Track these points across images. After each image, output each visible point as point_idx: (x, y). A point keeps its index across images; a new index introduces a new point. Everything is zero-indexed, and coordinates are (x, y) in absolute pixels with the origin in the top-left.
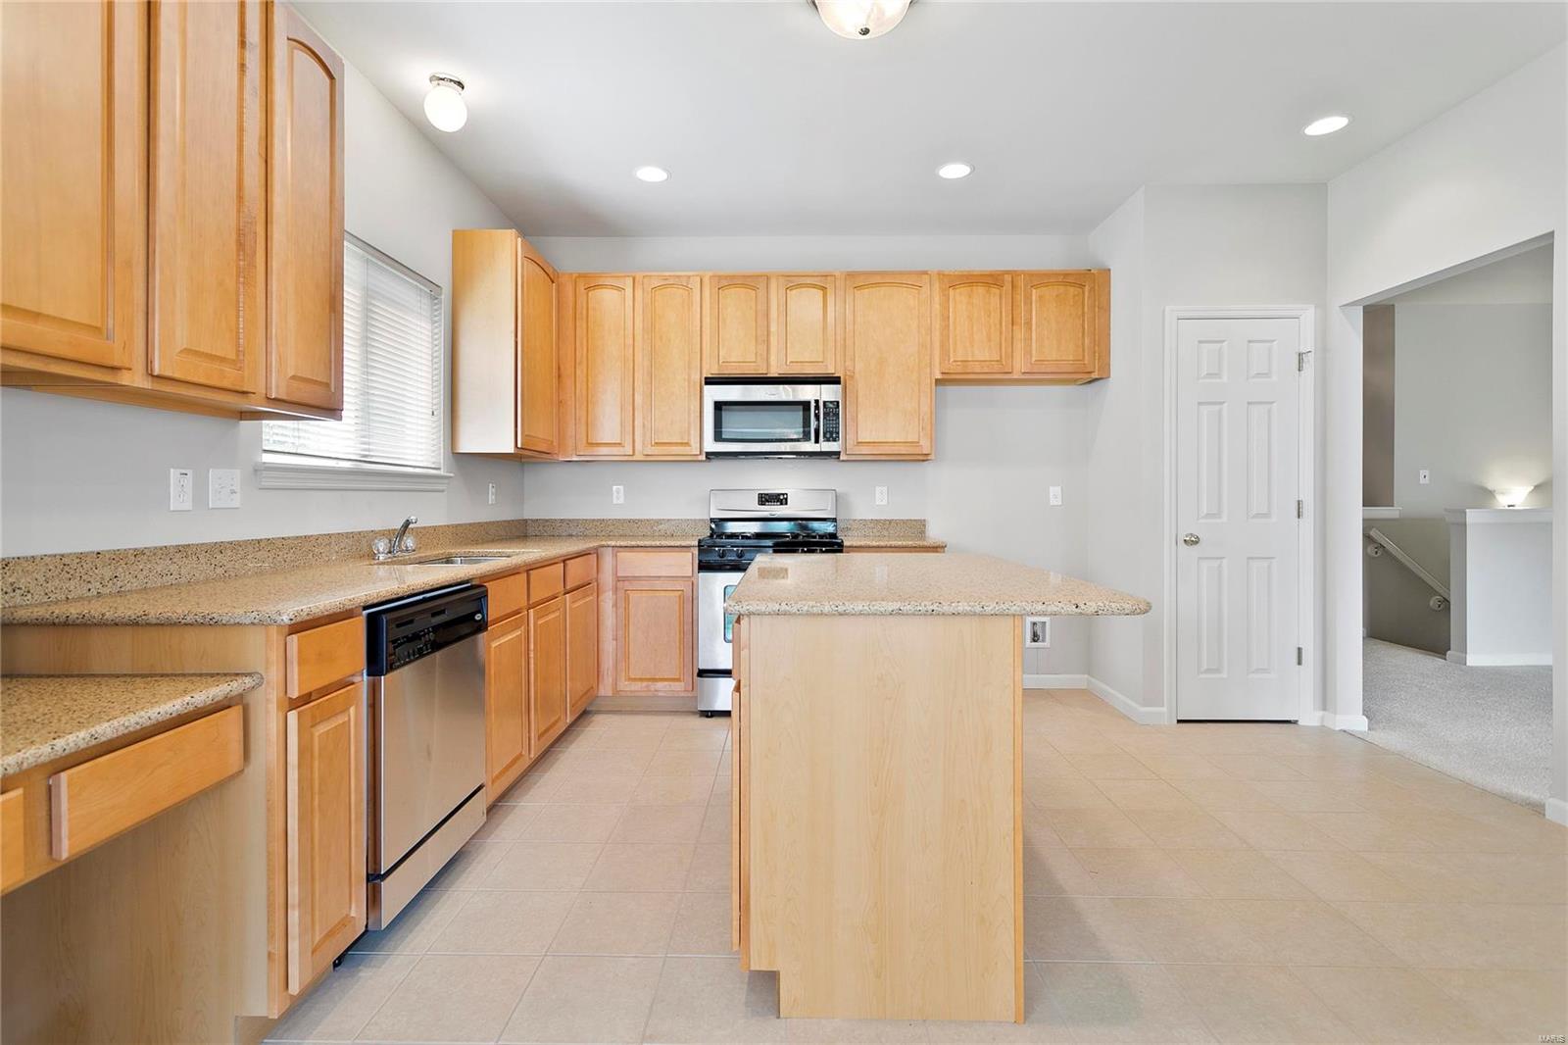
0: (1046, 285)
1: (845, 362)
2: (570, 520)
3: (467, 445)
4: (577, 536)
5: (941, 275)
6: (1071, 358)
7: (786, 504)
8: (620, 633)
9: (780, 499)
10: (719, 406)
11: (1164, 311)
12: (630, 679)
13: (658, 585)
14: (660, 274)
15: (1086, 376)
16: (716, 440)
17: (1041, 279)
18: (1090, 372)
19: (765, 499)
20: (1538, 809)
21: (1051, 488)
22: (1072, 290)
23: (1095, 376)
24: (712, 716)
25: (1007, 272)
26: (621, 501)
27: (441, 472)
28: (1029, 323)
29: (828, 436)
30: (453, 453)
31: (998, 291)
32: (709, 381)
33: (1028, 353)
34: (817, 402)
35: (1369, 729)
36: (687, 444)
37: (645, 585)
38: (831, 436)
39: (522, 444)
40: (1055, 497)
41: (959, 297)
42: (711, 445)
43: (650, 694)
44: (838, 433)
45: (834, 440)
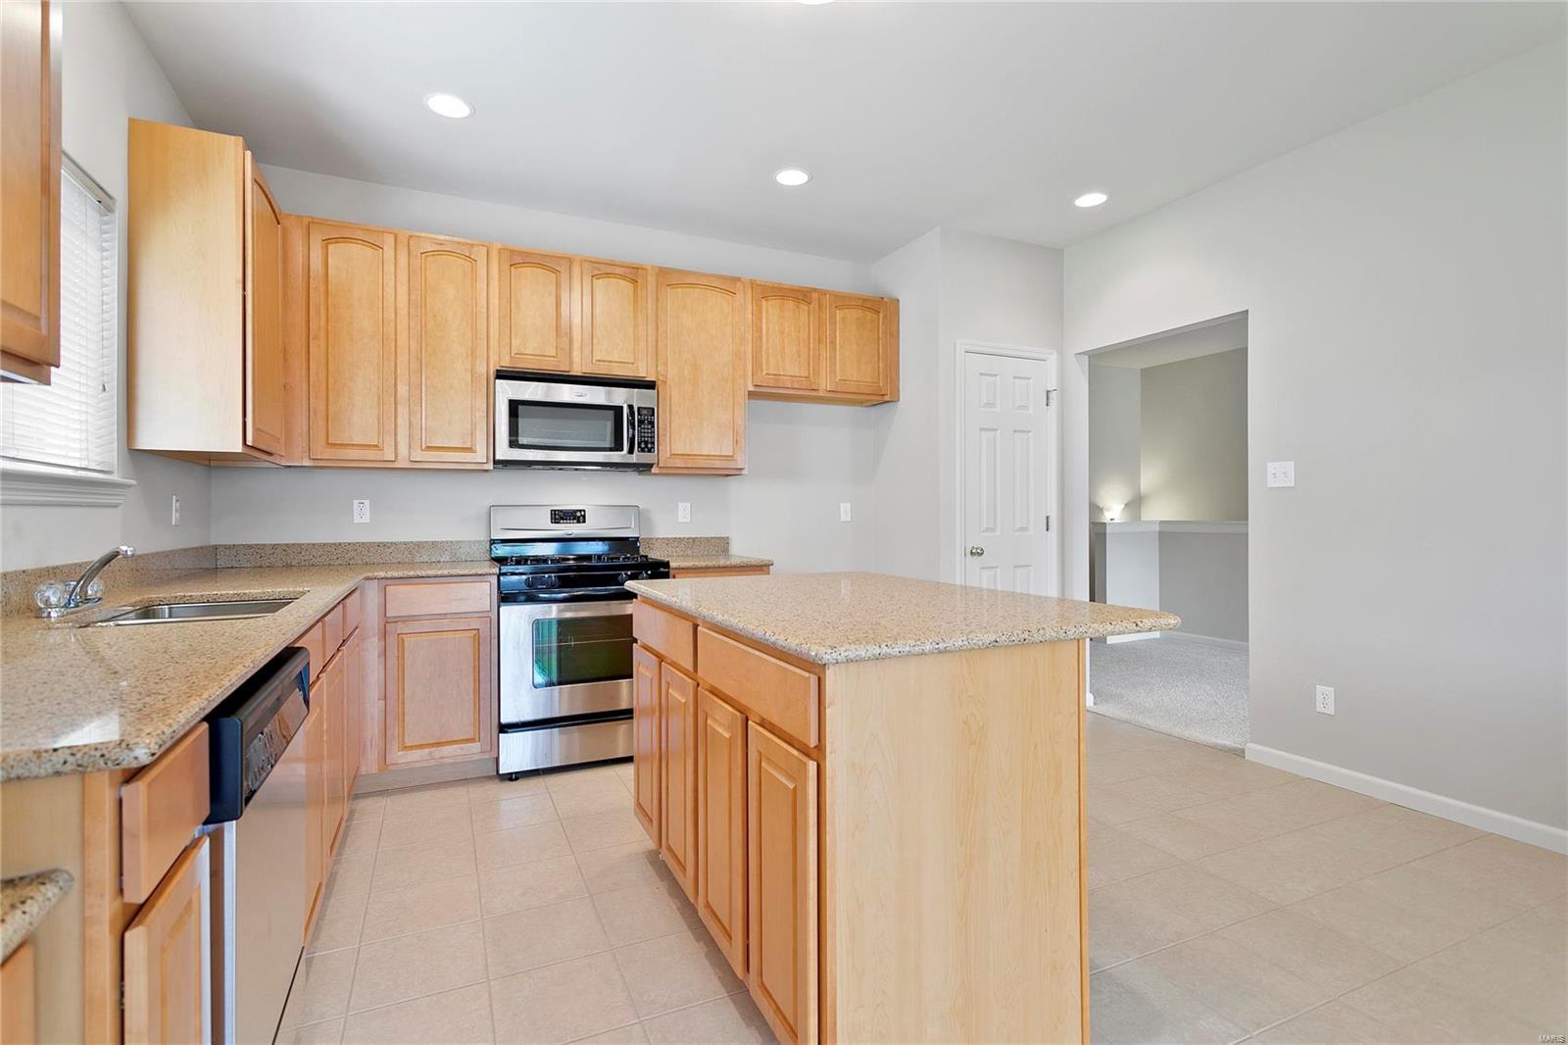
0: (849, 307)
1: (657, 366)
2: (287, 545)
3: (151, 439)
4: (299, 566)
5: (752, 283)
6: (868, 380)
7: (584, 522)
8: (391, 689)
9: (577, 516)
10: (514, 406)
11: (955, 344)
12: (406, 748)
13: (445, 624)
14: (433, 236)
15: (879, 398)
16: (511, 446)
17: (842, 301)
18: (880, 395)
19: (558, 516)
20: (1239, 753)
21: (842, 505)
22: (869, 315)
23: (887, 398)
24: (516, 779)
25: (815, 290)
26: (367, 519)
27: (115, 477)
28: (833, 343)
29: (643, 446)
30: (129, 449)
31: (806, 308)
32: (501, 375)
33: (833, 371)
34: (631, 407)
35: (1095, 704)
36: (470, 450)
37: (427, 626)
38: (646, 446)
39: (253, 441)
40: (845, 511)
41: (771, 309)
42: (504, 452)
43: (433, 763)
44: (653, 443)
45: (649, 451)
